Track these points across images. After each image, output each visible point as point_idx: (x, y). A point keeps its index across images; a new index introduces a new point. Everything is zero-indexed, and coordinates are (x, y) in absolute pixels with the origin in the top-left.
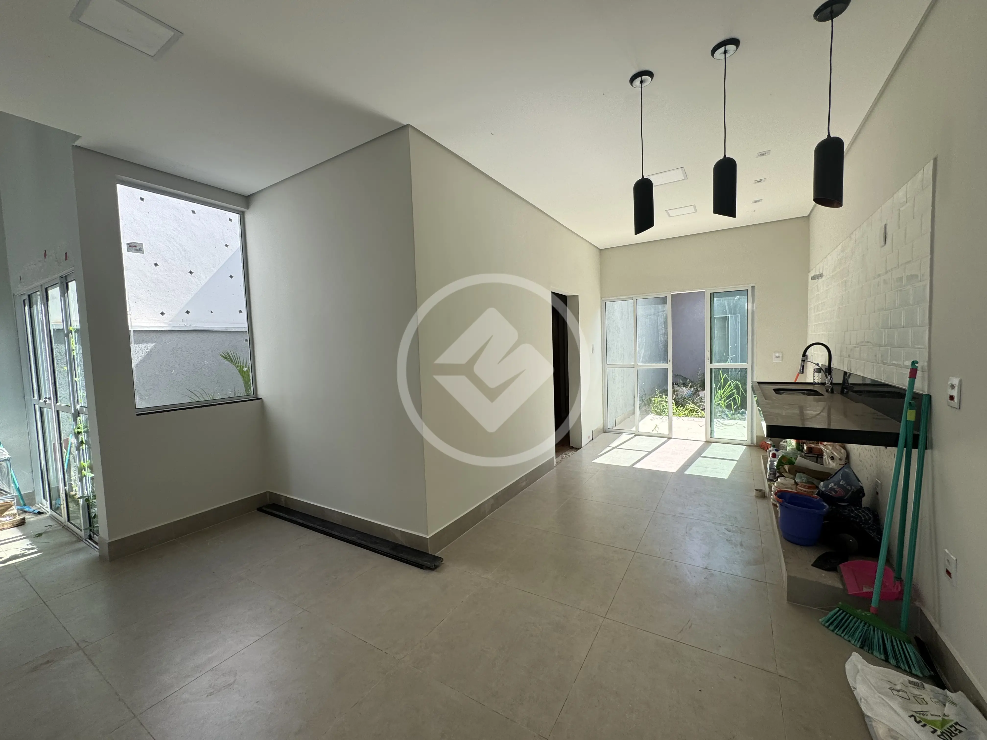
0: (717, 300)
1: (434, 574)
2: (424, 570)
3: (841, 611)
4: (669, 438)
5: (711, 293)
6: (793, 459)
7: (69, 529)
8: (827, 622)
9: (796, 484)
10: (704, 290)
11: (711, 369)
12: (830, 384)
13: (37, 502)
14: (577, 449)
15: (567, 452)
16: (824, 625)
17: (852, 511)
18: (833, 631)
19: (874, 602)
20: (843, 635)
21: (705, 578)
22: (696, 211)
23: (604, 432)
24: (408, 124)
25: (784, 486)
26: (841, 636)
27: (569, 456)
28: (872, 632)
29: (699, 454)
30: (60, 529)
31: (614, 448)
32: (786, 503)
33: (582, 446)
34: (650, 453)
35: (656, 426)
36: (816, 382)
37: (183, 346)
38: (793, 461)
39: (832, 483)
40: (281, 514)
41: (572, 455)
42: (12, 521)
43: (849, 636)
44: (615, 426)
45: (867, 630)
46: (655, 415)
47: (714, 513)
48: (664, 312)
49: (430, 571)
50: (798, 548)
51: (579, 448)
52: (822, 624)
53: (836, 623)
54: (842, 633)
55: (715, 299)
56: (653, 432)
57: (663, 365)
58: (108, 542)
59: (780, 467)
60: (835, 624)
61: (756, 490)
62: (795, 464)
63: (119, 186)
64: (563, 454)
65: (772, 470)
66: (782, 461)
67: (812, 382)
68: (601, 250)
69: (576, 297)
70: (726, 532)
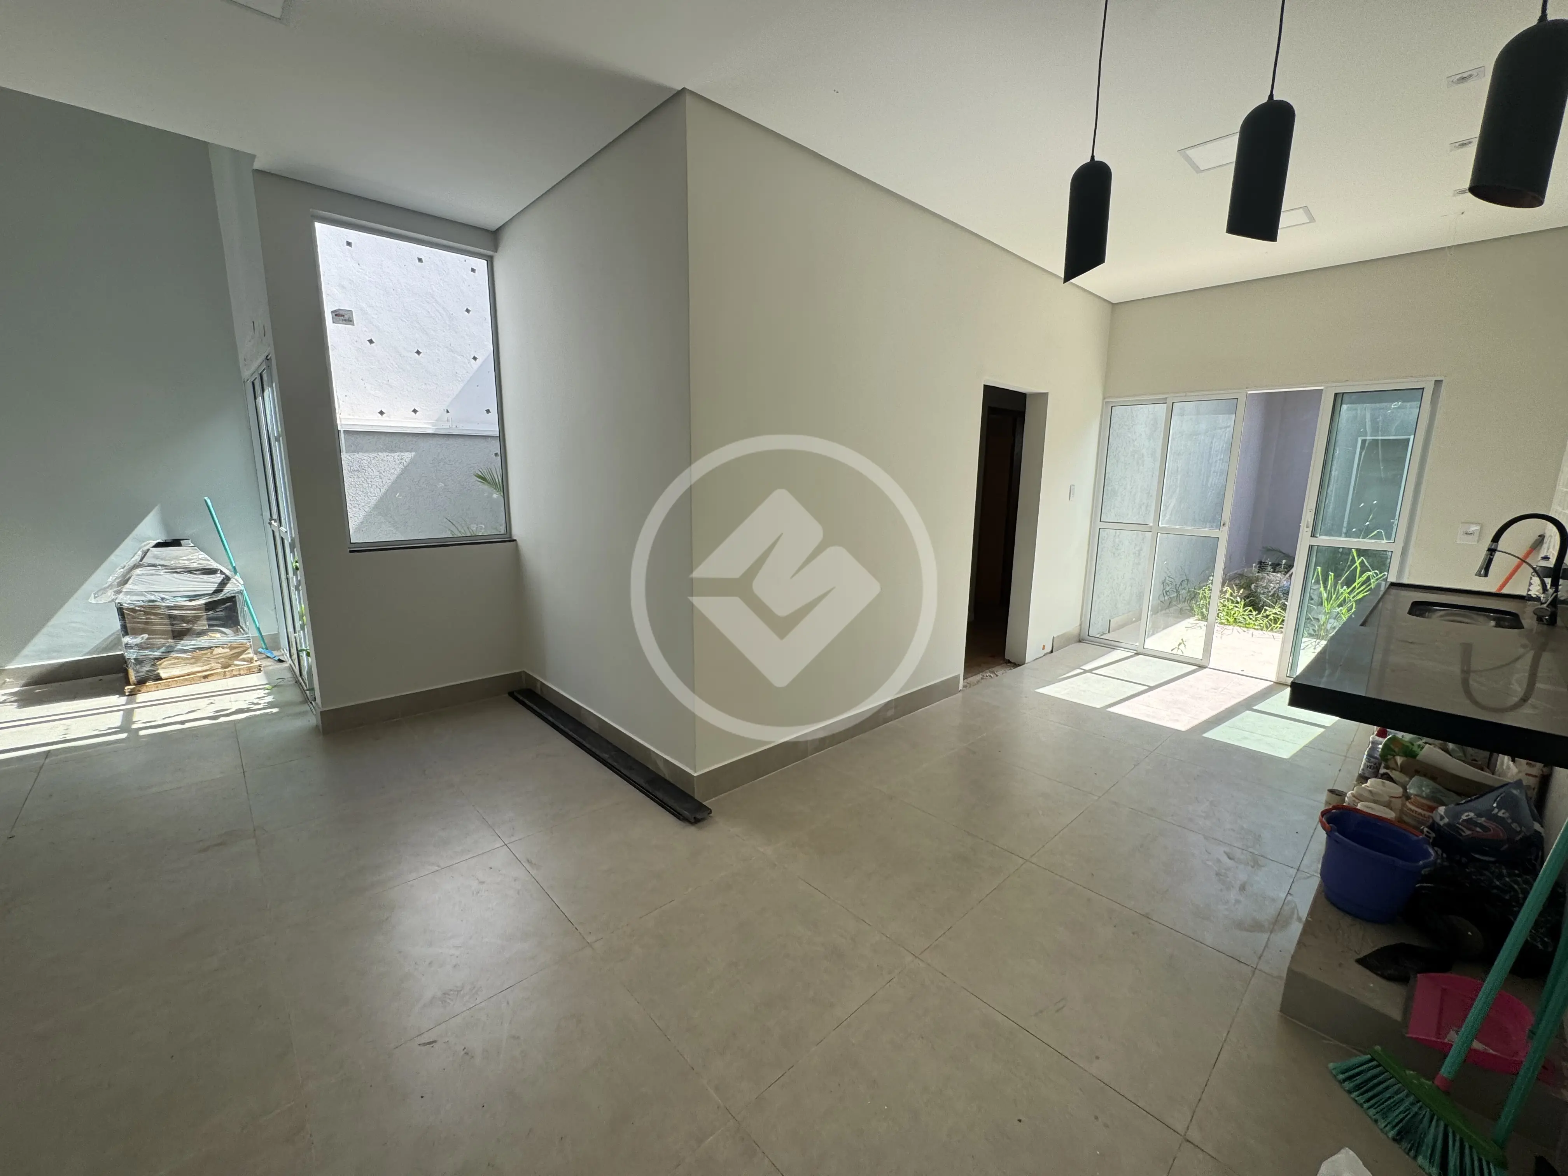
0: (1348, 409)
1: (691, 831)
2: (680, 821)
3: (1374, 1063)
4: (1201, 667)
5: (1336, 394)
6: (1415, 748)
7: (300, 686)
8: (1343, 1073)
9: (1407, 797)
10: (1322, 388)
11: (1311, 547)
12: (1547, 606)
13: (282, 646)
14: (1016, 665)
15: (995, 669)
16: (1335, 1076)
17: (1500, 877)
18: (1350, 1092)
19: (1447, 1069)
20: (1366, 1106)
21: (1133, 933)
22: (1312, 219)
23: (1080, 641)
24: (684, 88)
25: (1372, 798)
26: (1361, 1105)
27: (997, 676)
28: (1426, 1120)
29: (1249, 704)
30: (291, 685)
31: (1085, 671)
32: (1337, 834)
33: (1026, 662)
34: (1151, 688)
35: (1182, 643)
36: (1534, 596)
37: (446, 457)
38: (1414, 751)
39: (1471, 811)
40: (535, 707)
41: (1004, 676)
42: (249, 667)
43: (1377, 1113)
44: (1109, 632)
45: (1416, 1113)
46: (1199, 620)
47: (1219, 820)
48: (1228, 429)
49: (688, 824)
50: (1347, 920)
51: (1020, 664)
52: (1332, 1073)
53: (1359, 1080)
54: (1364, 1102)
55: (1344, 407)
56: (1174, 652)
57: (1212, 532)
58: (321, 710)
59: (1389, 757)
60: (1358, 1082)
61: (1331, 791)
62: (1418, 758)
63: (318, 226)
64: (987, 671)
65: (1372, 760)
66: (1392, 746)
67: (1524, 594)
68: (1114, 306)
69: (1045, 396)
70: (1225, 859)
